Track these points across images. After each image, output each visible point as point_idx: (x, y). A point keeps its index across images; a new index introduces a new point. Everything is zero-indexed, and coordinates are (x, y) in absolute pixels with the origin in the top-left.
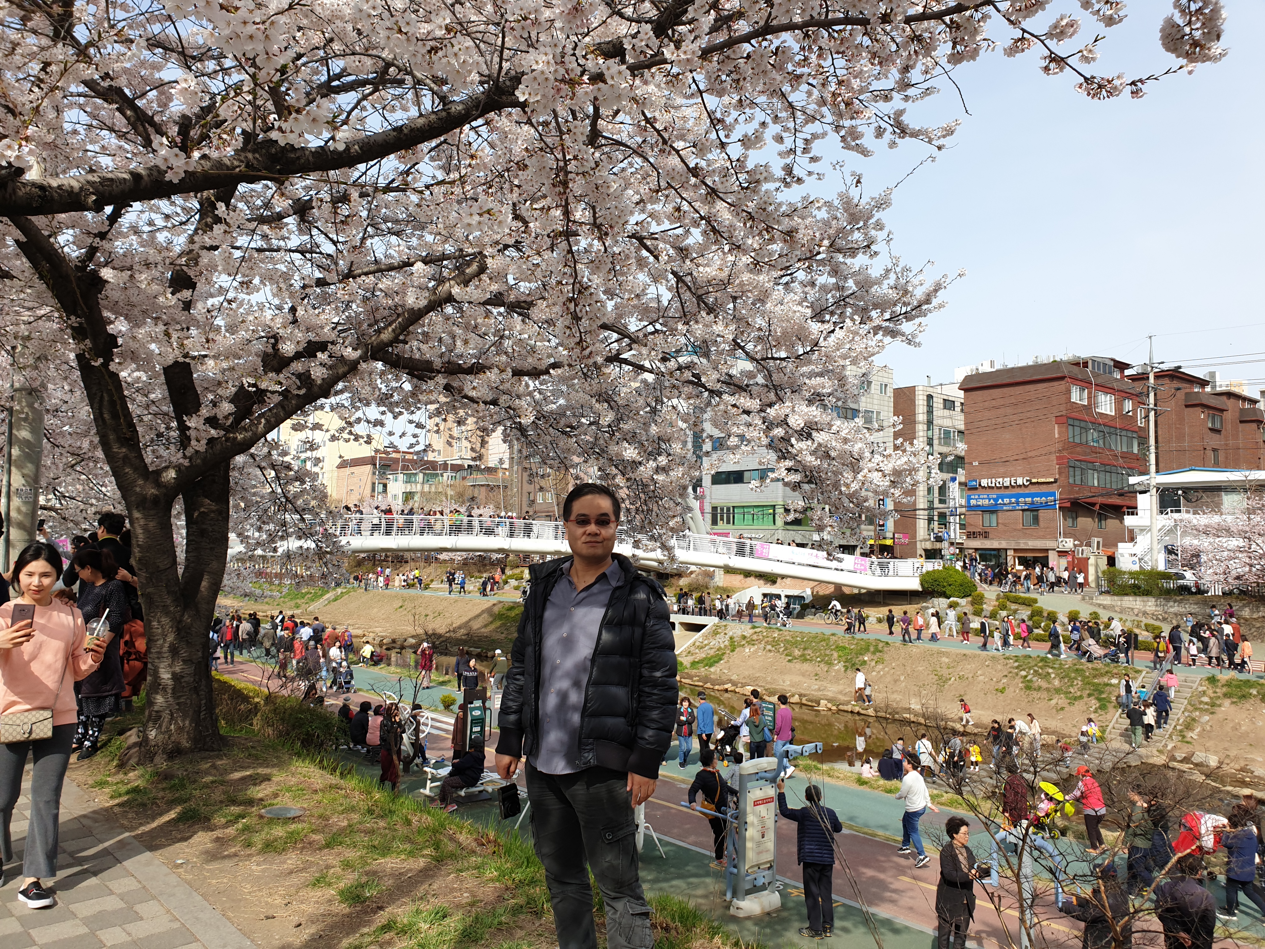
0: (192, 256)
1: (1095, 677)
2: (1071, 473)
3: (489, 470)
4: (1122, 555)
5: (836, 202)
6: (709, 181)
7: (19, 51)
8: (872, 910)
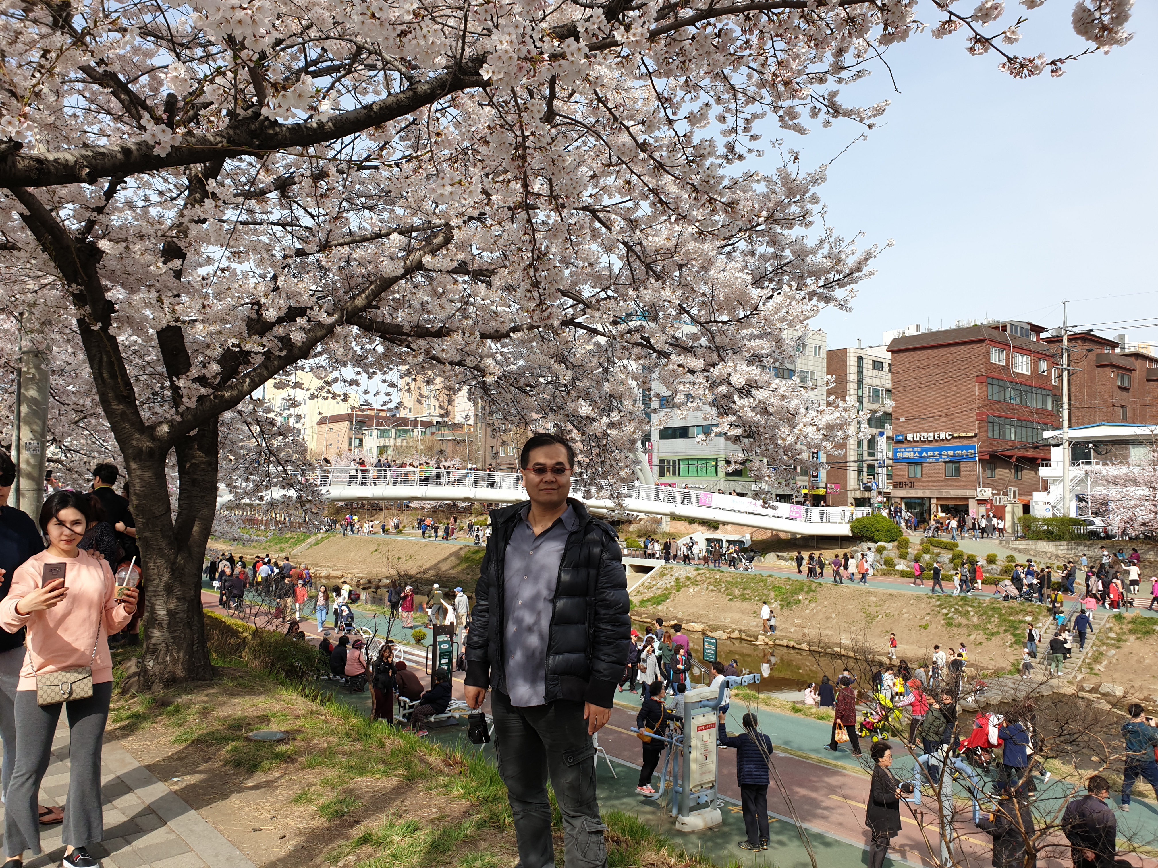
0: (181, 229)
1: (1011, 614)
2: (990, 428)
3: (455, 426)
4: (1037, 503)
5: (775, 178)
6: (656, 155)
7: (21, 38)
8: (805, 825)
